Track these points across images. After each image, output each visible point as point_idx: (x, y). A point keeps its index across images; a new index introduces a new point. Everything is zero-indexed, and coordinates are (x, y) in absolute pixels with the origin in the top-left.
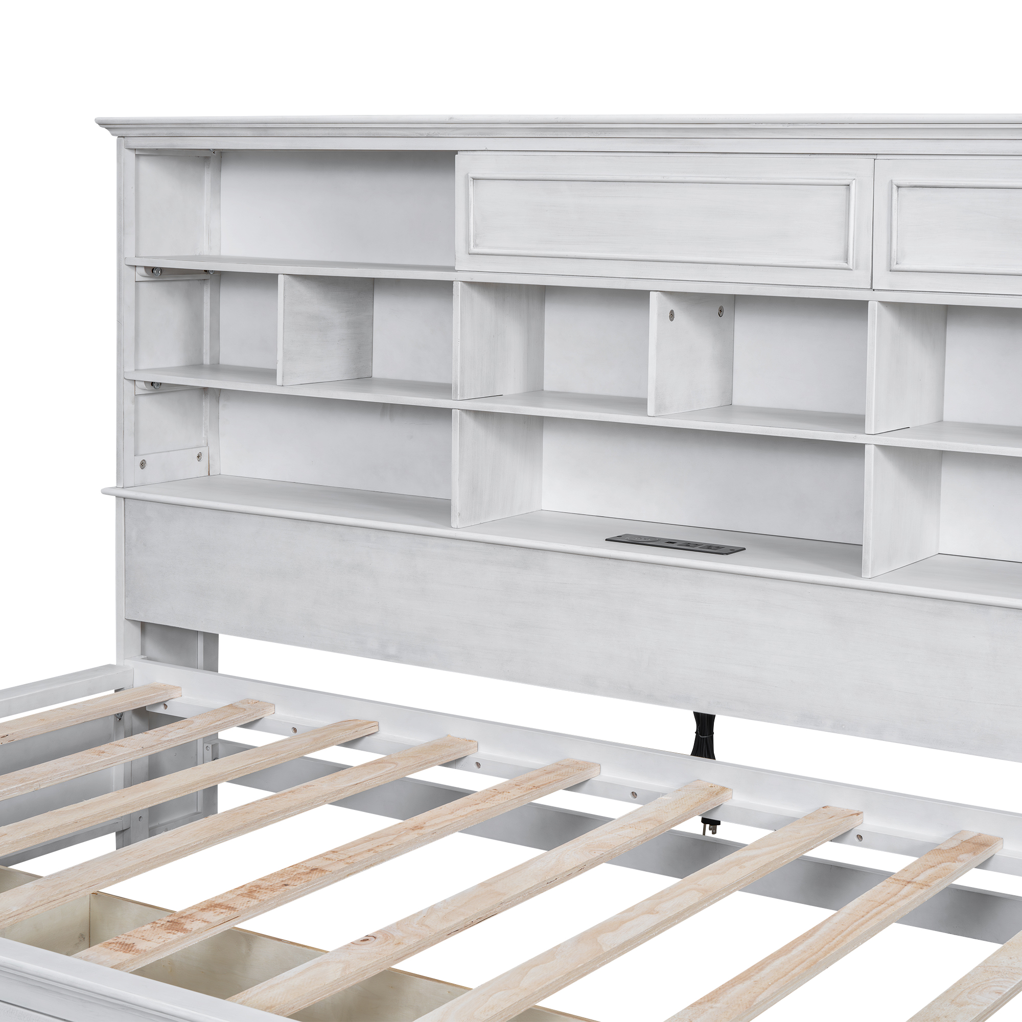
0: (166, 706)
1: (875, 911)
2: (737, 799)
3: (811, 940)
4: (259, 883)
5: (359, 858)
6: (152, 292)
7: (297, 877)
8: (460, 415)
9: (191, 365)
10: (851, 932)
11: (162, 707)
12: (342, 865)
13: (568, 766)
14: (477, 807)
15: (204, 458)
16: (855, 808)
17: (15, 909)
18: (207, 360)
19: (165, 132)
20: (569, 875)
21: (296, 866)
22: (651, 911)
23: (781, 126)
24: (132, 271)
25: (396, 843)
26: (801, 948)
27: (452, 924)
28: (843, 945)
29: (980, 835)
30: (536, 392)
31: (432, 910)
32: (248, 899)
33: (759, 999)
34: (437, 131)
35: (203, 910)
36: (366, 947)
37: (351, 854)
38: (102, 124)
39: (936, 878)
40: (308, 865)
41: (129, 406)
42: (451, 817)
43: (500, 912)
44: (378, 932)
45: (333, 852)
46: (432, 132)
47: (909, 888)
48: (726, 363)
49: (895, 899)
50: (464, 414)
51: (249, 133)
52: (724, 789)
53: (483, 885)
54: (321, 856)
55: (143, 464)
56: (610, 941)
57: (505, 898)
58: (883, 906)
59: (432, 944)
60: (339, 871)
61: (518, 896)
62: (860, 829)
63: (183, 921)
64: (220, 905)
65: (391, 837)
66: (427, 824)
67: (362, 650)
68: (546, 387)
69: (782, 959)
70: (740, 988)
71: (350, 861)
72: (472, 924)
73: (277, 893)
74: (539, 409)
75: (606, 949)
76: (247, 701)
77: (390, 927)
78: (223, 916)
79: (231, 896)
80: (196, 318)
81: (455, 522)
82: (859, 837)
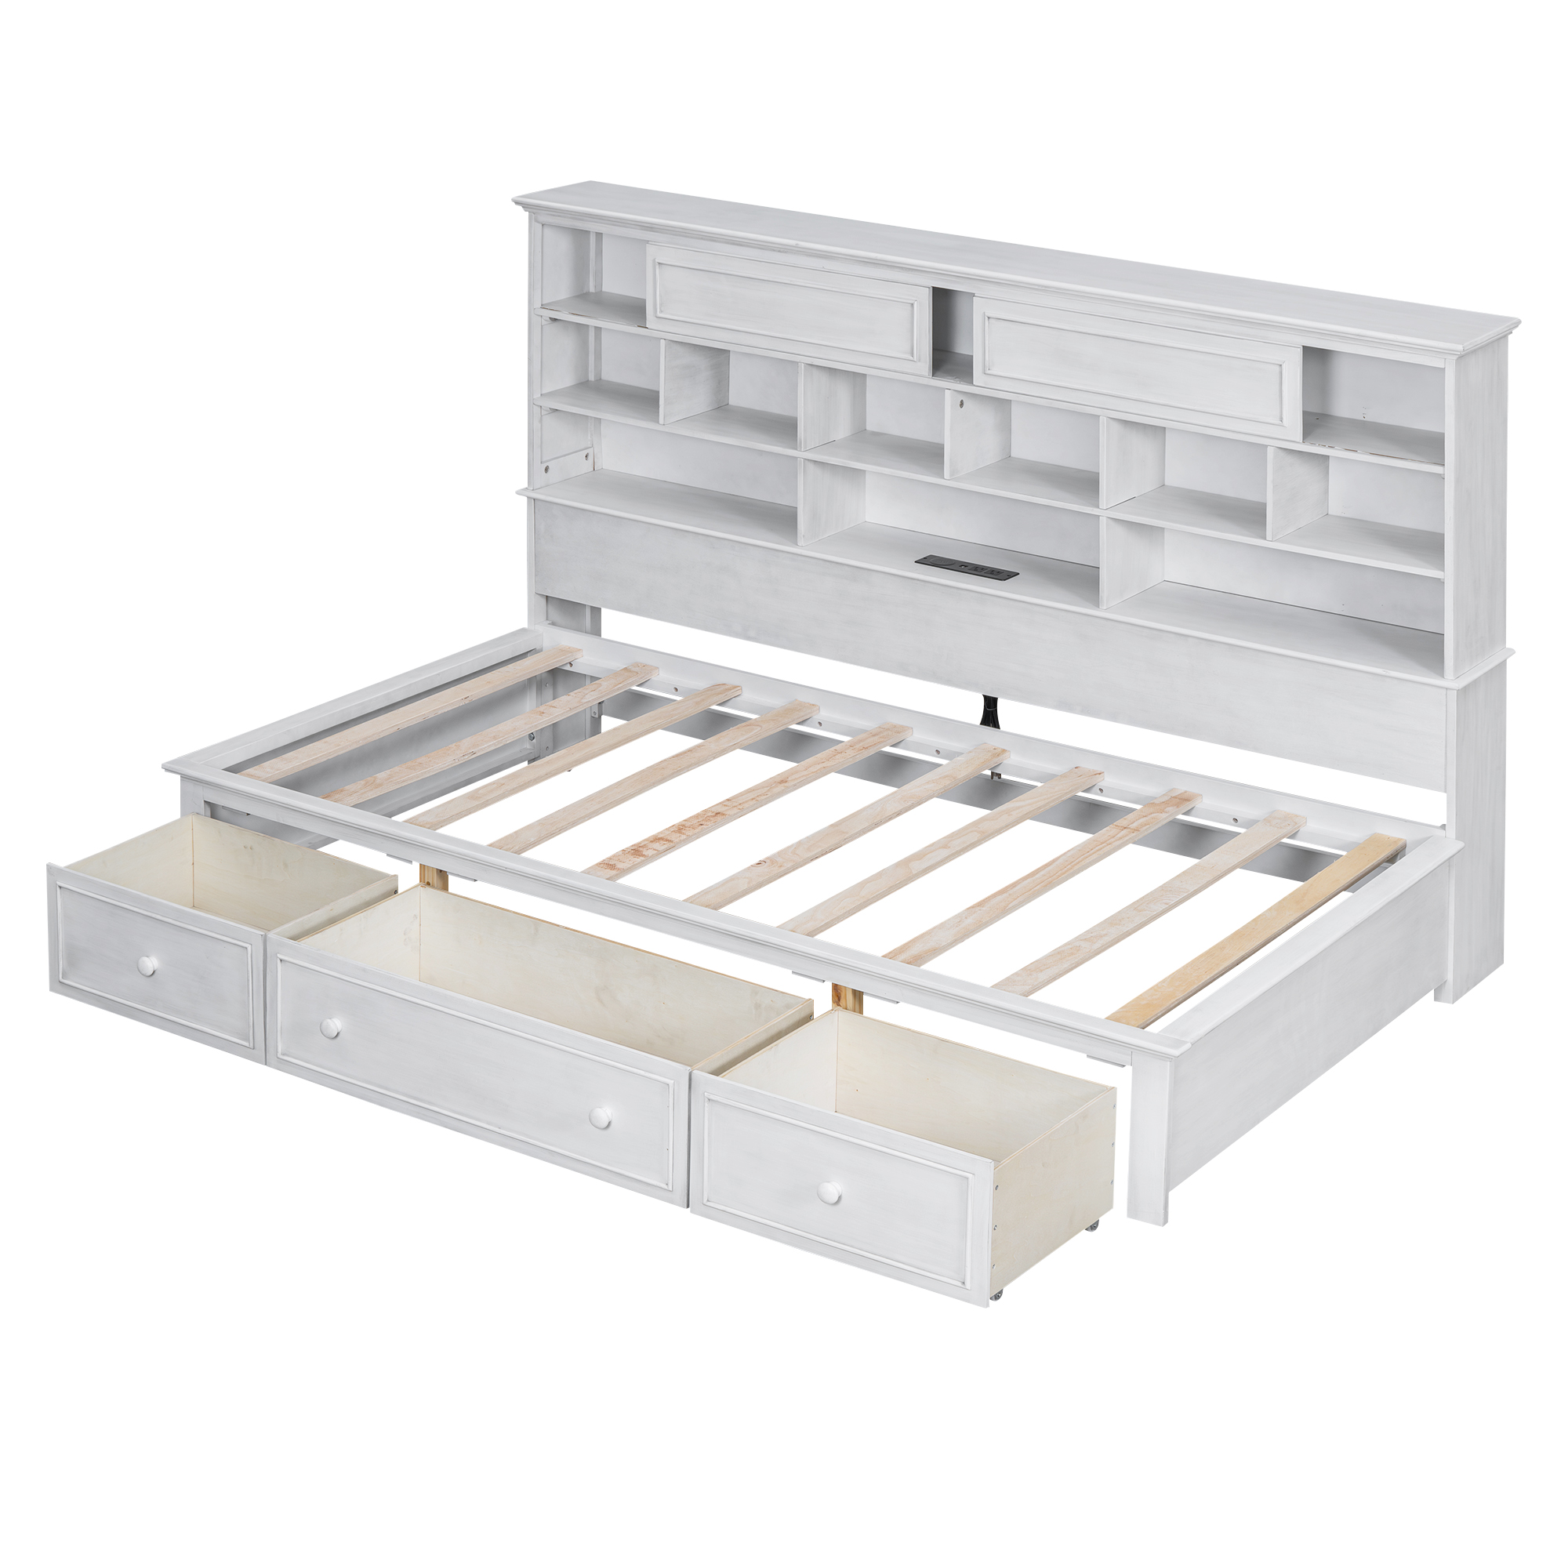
0: (571, 665)
1: (1097, 848)
2: (1014, 758)
3: (1050, 868)
4: (684, 823)
5: (746, 805)
7: (708, 819)
10: (1078, 863)
11: (569, 666)
12: (735, 810)
13: (889, 729)
14: (824, 765)
15: (590, 457)
16: (1099, 769)
17: (532, 840)
18: (591, 377)
20: (890, 818)
21: (706, 811)
22: (945, 847)
24: (539, 318)
25: (770, 794)
26: (1042, 873)
27: (813, 853)
28: (1072, 871)
29: (1186, 792)
31: (800, 843)
32: (679, 835)
33: (1010, 906)
34: (786, 250)
35: (652, 842)
36: (760, 869)
37: (740, 802)
38: (517, 202)
39: (1146, 825)
40: (713, 810)
41: (537, 424)
42: (805, 773)
43: (844, 844)
44: (768, 858)
45: (728, 800)
47: (1125, 831)
49: (1113, 840)
50: (807, 462)
52: (1004, 751)
53: (832, 826)
54: (720, 803)
55: (547, 469)
56: (917, 866)
57: (847, 836)
58: (1104, 845)
59: (801, 866)
60: (735, 814)
61: (856, 834)
62: (1101, 785)
63: (641, 849)
64: (662, 839)
65: (766, 789)
66: (790, 779)
67: (729, 631)
69: (1029, 880)
70: (999, 898)
71: (740, 807)
72: (826, 853)
73: (697, 830)
75: (914, 872)
76: (637, 665)
77: (774, 855)
78: (665, 846)
79: (668, 833)
81: (800, 542)
82: (1101, 790)
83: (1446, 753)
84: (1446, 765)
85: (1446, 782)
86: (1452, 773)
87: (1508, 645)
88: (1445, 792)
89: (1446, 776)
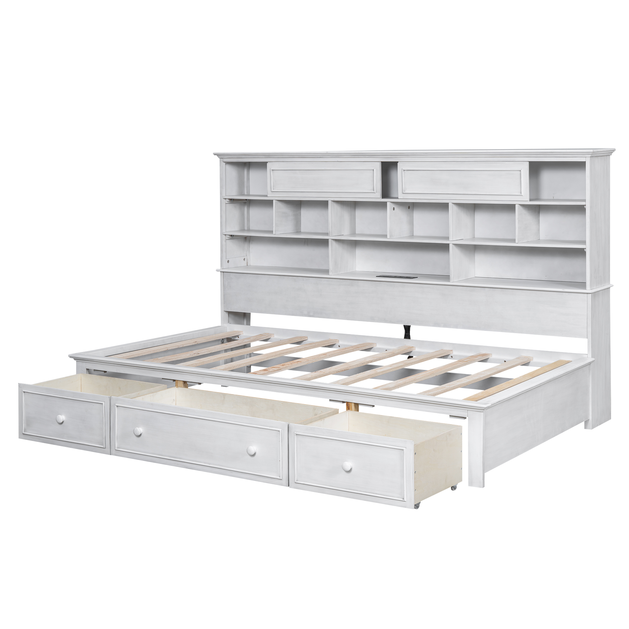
0: (238, 337)
1: (451, 366)
2: (417, 350)
6: (231, 207)
8: (331, 241)
9: (240, 230)
11: (237, 337)
12: (305, 361)
13: (367, 344)
15: (246, 260)
16: (451, 350)
18: (246, 228)
19: (236, 157)
23: (423, 154)
24: (225, 200)
27: (337, 370)
30: (354, 233)
32: (283, 366)
34: (323, 156)
38: (215, 154)
41: (224, 243)
42: (334, 353)
46: (321, 156)
48: (411, 223)
49: (457, 364)
50: (332, 241)
51: (264, 157)
52: (413, 347)
55: (228, 262)
56: (379, 371)
58: (454, 365)
62: (452, 355)
63: (267, 370)
64: (276, 367)
66: (327, 354)
67: (302, 314)
68: (356, 233)
74: (355, 238)
80: (243, 215)
81: (330, 273)
82: (452, 357)
83: (587, 321)
84: (587, 327)
85: (587, 334)
86: (590, 329)
87: (611, 283)
88: (587, 338)
89: (587, 331)
